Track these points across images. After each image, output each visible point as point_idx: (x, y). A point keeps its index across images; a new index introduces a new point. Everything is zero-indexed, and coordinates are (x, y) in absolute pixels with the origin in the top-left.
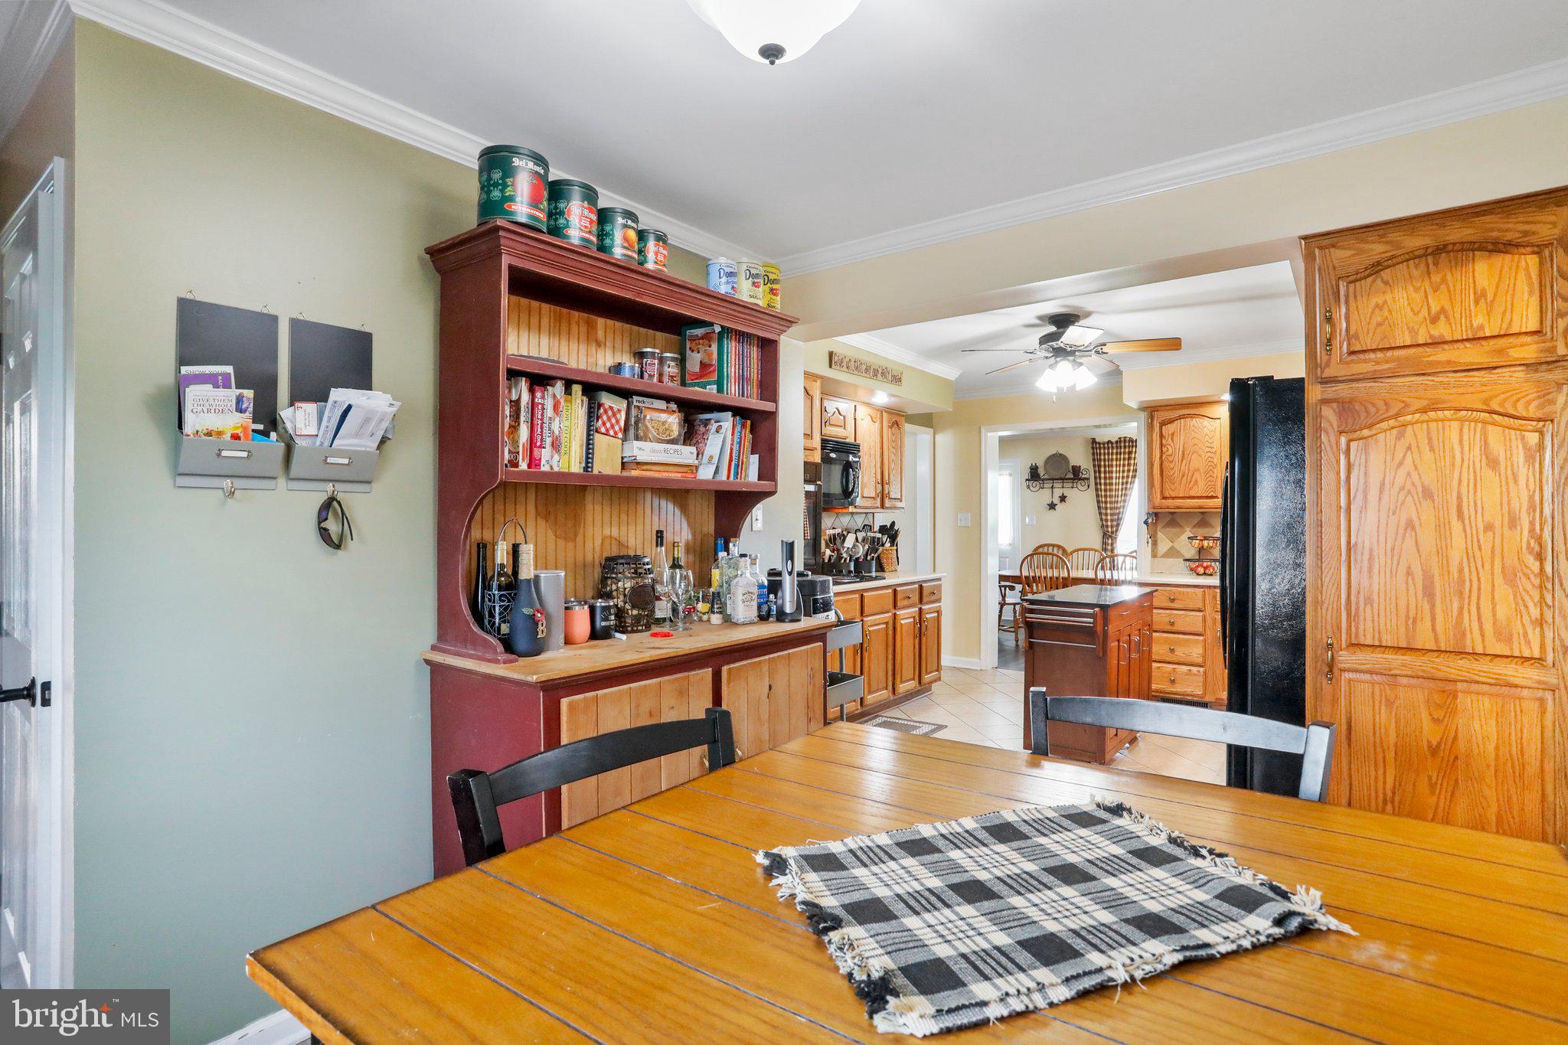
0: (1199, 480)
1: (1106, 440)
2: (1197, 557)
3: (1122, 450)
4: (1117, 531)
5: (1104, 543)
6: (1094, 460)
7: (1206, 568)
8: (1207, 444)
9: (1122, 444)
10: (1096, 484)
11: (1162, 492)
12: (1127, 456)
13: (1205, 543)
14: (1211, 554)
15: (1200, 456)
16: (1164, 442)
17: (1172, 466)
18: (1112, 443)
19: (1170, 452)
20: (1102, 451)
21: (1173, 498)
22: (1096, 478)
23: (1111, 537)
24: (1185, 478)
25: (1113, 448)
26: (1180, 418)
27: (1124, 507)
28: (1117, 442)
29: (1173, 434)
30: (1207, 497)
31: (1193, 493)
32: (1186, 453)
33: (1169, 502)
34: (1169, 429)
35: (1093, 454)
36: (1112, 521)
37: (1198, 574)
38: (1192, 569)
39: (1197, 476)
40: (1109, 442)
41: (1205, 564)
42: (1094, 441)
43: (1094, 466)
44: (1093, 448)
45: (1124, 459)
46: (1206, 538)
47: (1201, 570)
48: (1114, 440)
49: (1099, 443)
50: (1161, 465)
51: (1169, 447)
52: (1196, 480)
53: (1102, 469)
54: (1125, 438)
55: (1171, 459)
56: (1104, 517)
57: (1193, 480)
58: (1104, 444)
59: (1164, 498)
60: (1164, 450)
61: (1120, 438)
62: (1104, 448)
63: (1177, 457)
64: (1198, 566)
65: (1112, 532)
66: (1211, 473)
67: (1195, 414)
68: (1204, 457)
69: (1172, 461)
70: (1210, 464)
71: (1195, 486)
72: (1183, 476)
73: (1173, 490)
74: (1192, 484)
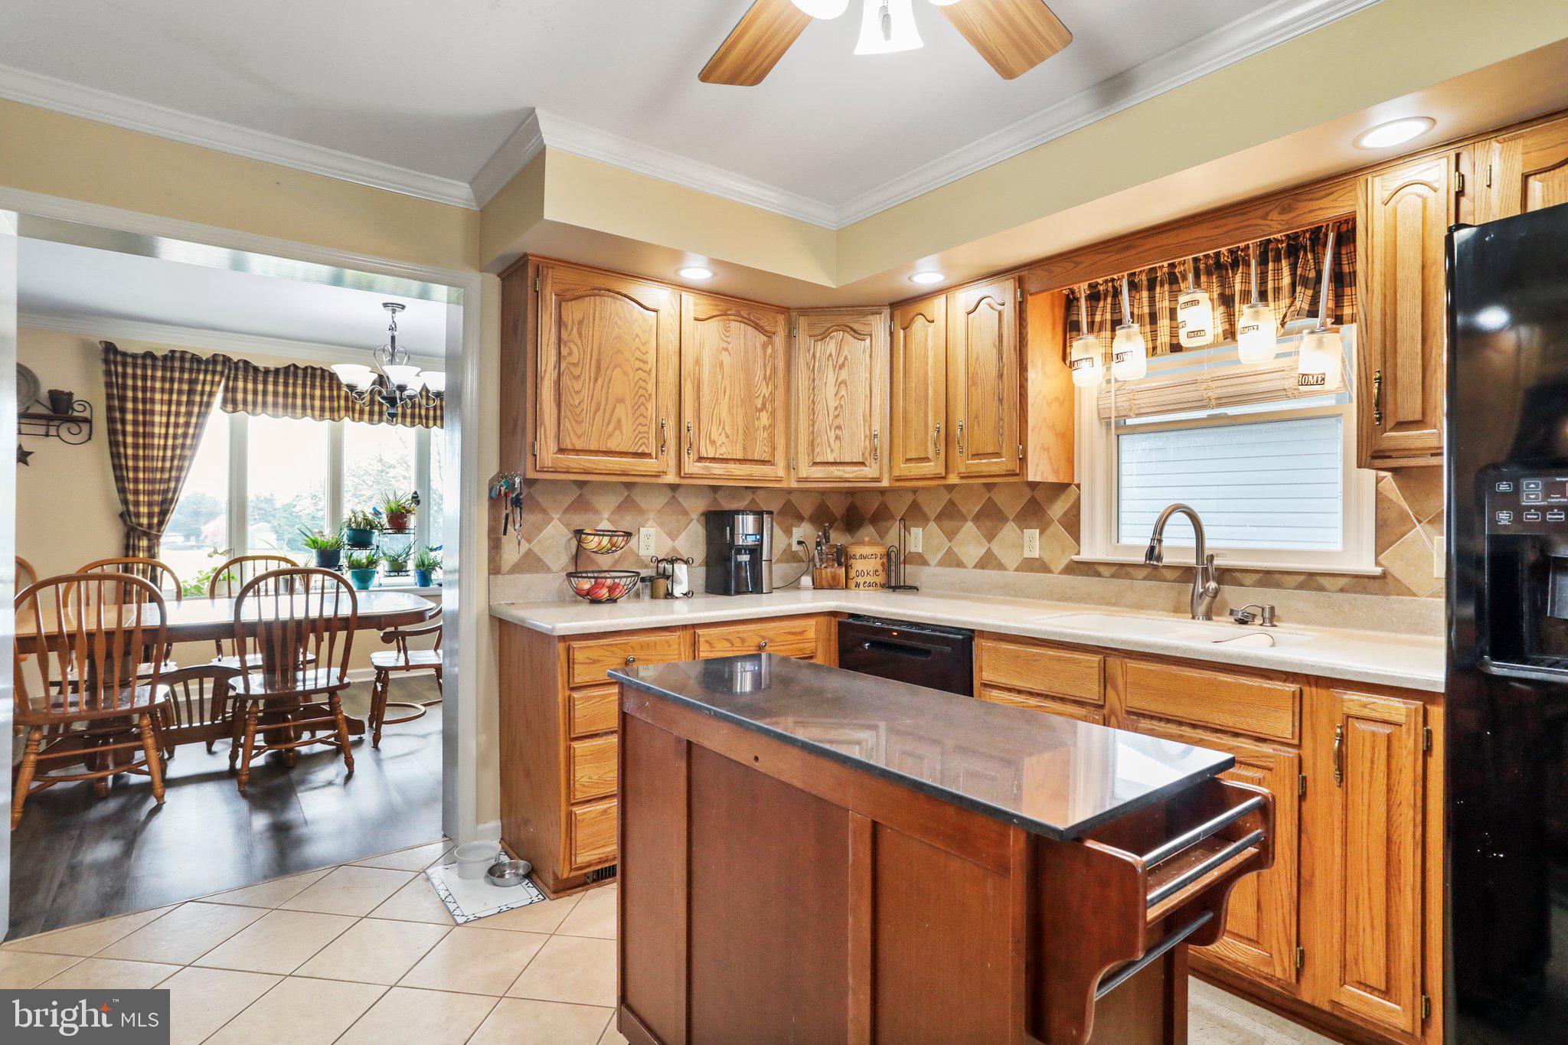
0: (624, 421)
1: (140, 351)
2: (577, 569)
3: (177, 375)
4: (161, 523)
5: (129, 548)
6: (109, 385)
7: (611, 589)
8: (638, 354)
9: (177, 364)
10: (112, 432)
11: (558, 437)
12: (185, 387)
13: (605, 541)
14: (593, 561)
15: (626, 374)
16: (564, 335)
17: (577, 386)
18: (153, 357)
19: (574, 359)
20: (130, 371)
21: (577, 452)
22: (111, 420)
23: (146, 534)
24: (600, 414)
25: (154, 368)
27: (178, 480)
28: (165, 357)
29: (580, 323)
30: (636, 455)
31: (612, 445)
32: (604, 365)
33: (572, 460)
34: (574, 312)
35: (108, 373)
36: (150, 504)
37: (596, 601)
38: (580, 593)
39: (620, 411)
40: (149, 355)
41: (609, 582)
42: (109, 348)
43: (109, 397)
44: (106, 362)
45: (180, 392)
47: (604, 593)
48: (158, 354)
49: (124, 355)
50: (558, 382)
51: (575, 349)
52: (619, 421)
53: (130, 405)
54: (184, 353)
55: (576, 371)
56: (130, 497)
57: (614, 419)
58: (134, 356)
59: (561, 450)
60: (564, 351)
61: (173, 352)
62: (135, 366)
63: (588, 372)
65: (150, 526)
66: (642, 409)
67: (618, 293)
68: (631, 377)
69: (577, 378)
70: (642, 392)
71: (617, 432)
72: (597, 410)
73: (579, 437)
74: (611, 426)
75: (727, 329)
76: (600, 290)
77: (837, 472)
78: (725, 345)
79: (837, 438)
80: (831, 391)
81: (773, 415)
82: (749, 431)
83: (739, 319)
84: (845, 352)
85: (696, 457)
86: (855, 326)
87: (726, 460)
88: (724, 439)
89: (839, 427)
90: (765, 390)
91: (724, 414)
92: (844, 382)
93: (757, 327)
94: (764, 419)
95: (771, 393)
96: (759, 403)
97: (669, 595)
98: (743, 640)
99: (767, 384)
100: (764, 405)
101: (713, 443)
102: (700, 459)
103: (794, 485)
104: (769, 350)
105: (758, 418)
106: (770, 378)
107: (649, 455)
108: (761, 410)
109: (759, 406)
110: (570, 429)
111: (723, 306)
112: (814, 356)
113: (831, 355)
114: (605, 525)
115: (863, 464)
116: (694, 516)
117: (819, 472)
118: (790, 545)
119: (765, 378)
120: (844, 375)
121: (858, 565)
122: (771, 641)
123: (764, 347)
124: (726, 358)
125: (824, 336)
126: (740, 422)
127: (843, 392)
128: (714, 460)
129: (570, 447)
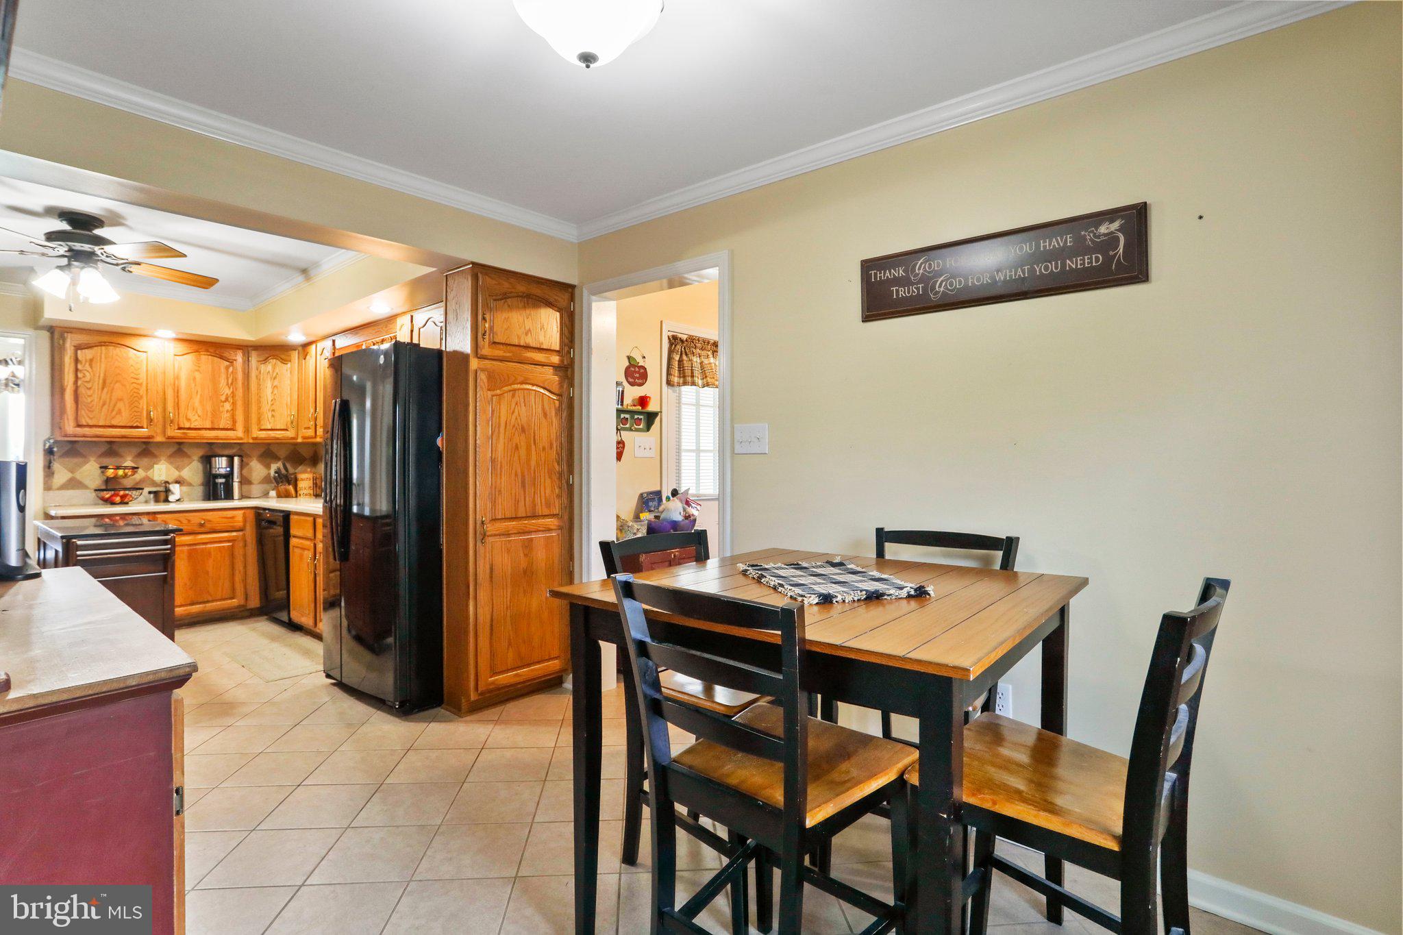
0: (123, 410)
2: (104, 487)
7: (123, 497)
8: (132, 375)
11: (77, 418)
13: (121, 472)
14: (120, 483)
15: (123, 385)
17: (89, 393)
19: (87, 379)
21: (91, 426)
24: (106, 407)
26: (101, 344)
29: (91, 360)
30: (131, 427)
31: (114, 422)
32: (108, 381)
33: (87, 431)
34: (86, 355)
37: (111, 502)
38: (104, 499)
39: (120, 405)
41: (122, 493)
46: (118, 468)
47: (118, 499)
50: (77, 391)
51: (87, 374)
52: (119, 410)
55: (89, 385)
57: (116, 409)
59: (82, 426)
60: (81, 375)
63: (97, 385)
64: (112, 496)
66: (136, 404)
67: (118, 344)
68: (128, 387)
69: (90, 389)
70: (135, 395)
71: (118, 416)
72: (104, 405)
73: (91, 419)
74: (114, 413)
75: (199, 360)
76: (105, 342)
77: (272, 434)
78: (197, 368)
79: (273, 416)
80: (269, 390)
81: (234, 404)
82: (215, 414)
83: (208, 353)
84: (277, 370)
85: (177, 427)
86: (283, 356)
87: (199, 429)
88: (196, 417)
89: (273, 410)
90: (228, 391)
91: (197, 404)
92: (276, 387)
93: (222, 358)
94: (228, 406)
95: (233, 392)
96: (223, 398)
97: (166, 501)
98: (189, 521)
99: (230, 388)
100: (227, 400)
101: (189, 420)
102: (180, 428)
103: (251, 441)
104: (231, 369)
105: (223, 406)
106: (232, 384)
107: (142, 427)
108: (225, 401)
109: (223, 400)
110: (85, 414)
111: (195, 347)
112: (260, 372)
113: (269, 372)
114: (129, 463)
115: (286, 430)
116: (196, 458)
117: (263, 434)
118: (269, 474)
119: (228, 384)
120: (276, 383)
121: (301, 484)
122: (210, 521)
123: (227, 368)
124: (197, 375)
125: (265, 360)
126: (209, 408)
127: (276, 392)
128: (189, 429)
129: (85, 424)
